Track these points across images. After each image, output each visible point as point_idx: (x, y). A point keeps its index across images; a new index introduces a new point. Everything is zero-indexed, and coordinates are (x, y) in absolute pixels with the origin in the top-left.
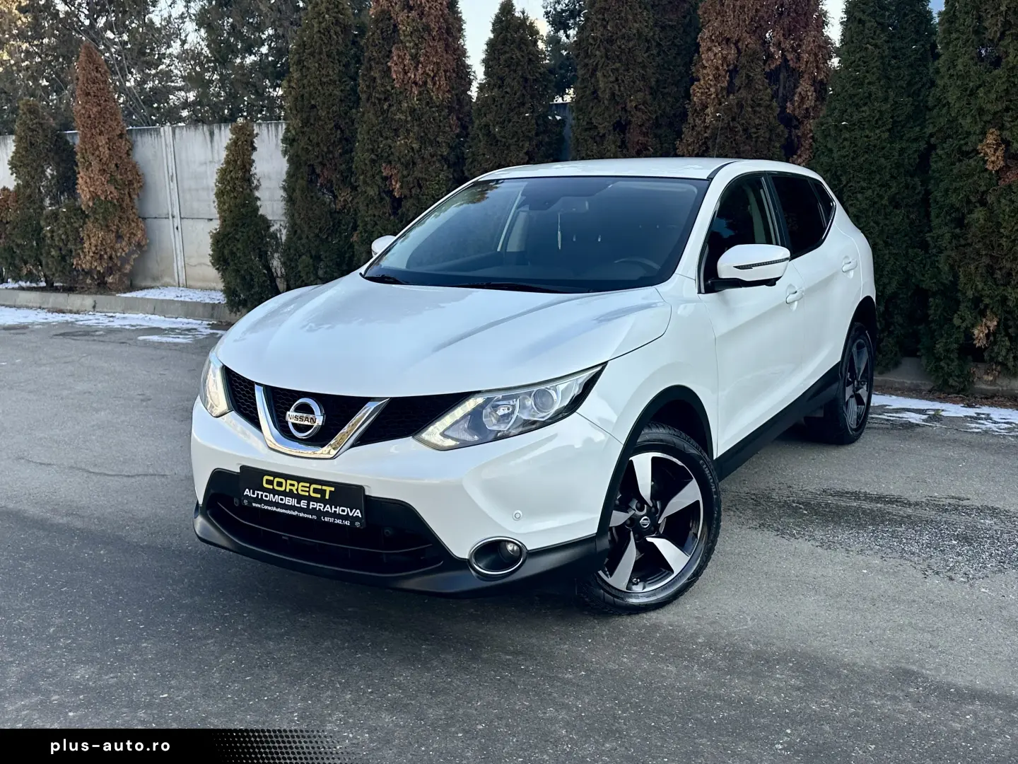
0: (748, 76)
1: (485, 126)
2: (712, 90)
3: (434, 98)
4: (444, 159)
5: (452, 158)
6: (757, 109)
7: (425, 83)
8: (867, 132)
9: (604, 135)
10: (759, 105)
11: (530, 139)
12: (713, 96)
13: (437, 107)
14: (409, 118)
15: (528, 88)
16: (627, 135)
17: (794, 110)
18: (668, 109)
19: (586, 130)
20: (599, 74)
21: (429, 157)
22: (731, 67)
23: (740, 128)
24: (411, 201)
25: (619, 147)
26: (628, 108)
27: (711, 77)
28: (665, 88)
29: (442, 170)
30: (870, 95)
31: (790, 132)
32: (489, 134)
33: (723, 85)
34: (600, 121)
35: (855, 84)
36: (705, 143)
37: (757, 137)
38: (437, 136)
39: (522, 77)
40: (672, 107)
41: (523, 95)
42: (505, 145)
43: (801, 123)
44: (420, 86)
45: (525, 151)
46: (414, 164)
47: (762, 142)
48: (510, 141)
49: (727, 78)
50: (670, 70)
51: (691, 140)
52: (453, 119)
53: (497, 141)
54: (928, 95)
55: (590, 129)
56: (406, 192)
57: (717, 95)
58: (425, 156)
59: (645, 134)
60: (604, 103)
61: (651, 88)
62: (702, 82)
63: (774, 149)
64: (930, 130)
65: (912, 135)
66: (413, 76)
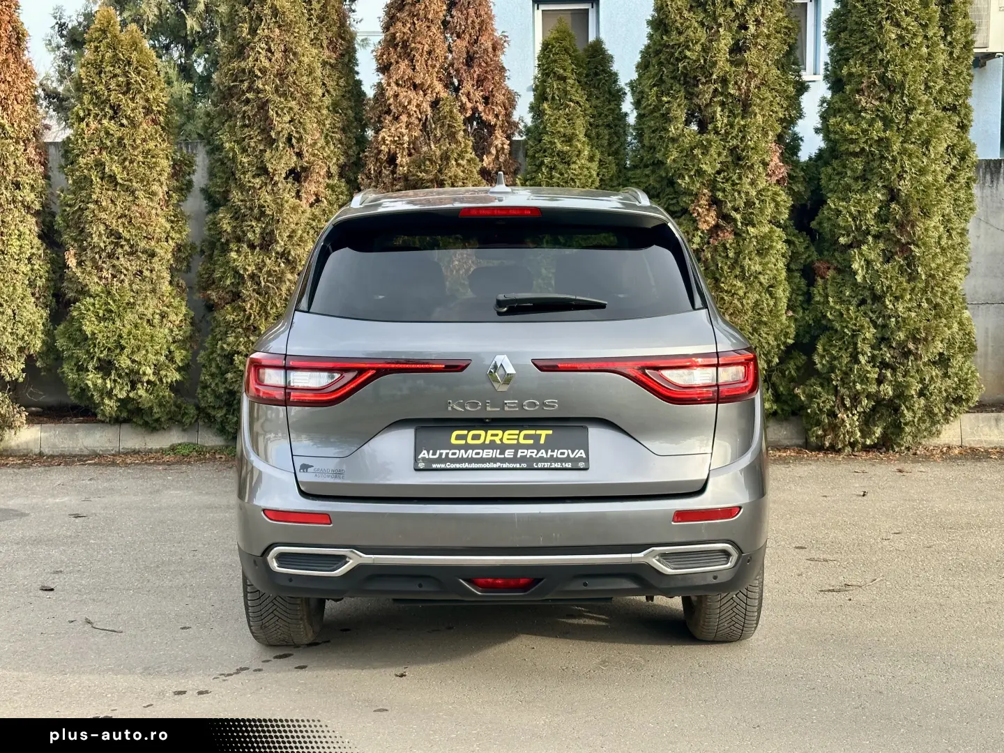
0: (450, 126)
2: (406, 138)
10: (463, 158)
12: (406, 146)
16: (303, 184)
22: (423, 115)
57: (409, 145)
62: (392, 128)
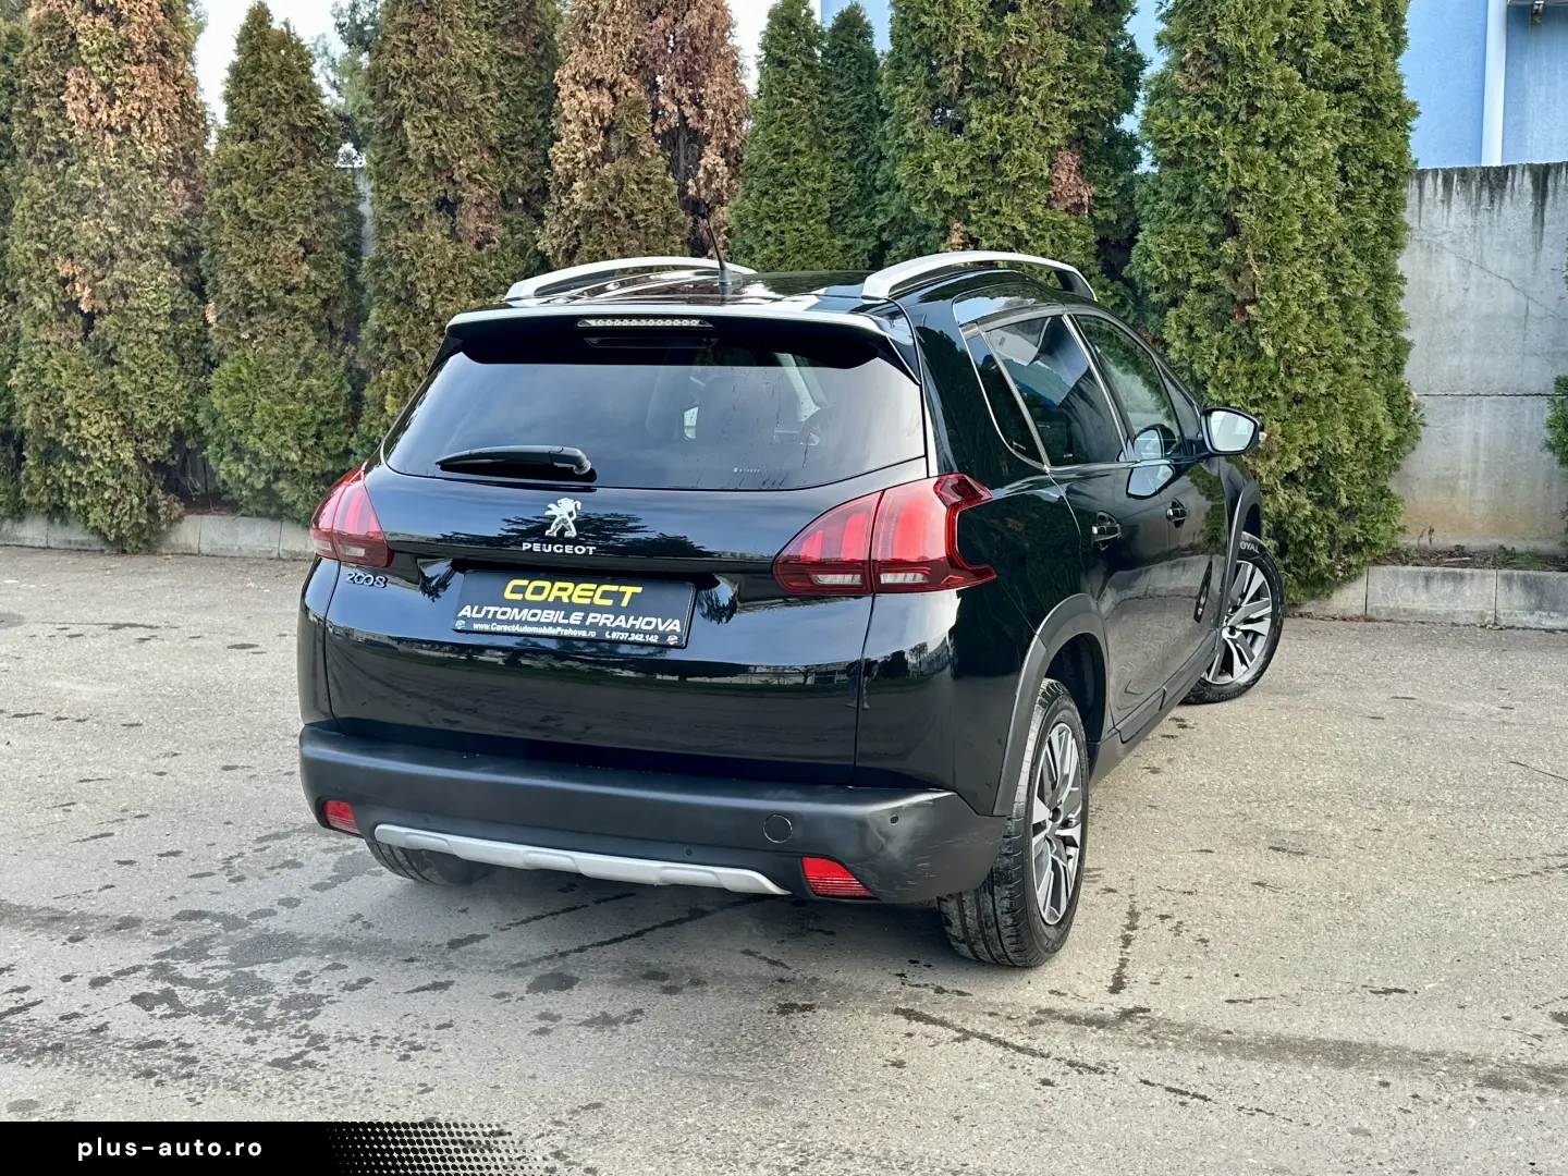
0: (628, 138)
1: (230, 198)
2: (581, 155)
3: (144, 153)
4: (168, 252)
5: (178, 248)
6: (645, 186)
7: (127, 129)
8: (797, 224)
9: (422, 217)
10: (647, 181)
11: (307, 220)
12: (581, 166)
13: (149, 167)
14: (101, 185)
15: (299, 141)
16: (458, 219)
17: (698, 191)
18: (519, 182)
19: (392, 209)
20: (407, 124)
21: (138, 248)
22: (606, 123)
23: (620, 213)
24: (110, 318)
25: (448, 236)
26: (457, 177)
27: (577, 136)
28: (512, 150)
29: (162, 269)
30: (798, 170)
31: (696, 221)
32: (236, 211)
33: (595, 149)
34: (415, 195)
35: (777, 154)
36: (577, 234)
37: (647, 227)
38: (151, 214)
39: (288, 123)
40: (525, 179)
41: (291, 151)
42: (263, 228)
43: (711, 210)
44: (118, 134)
45: (298, 239)
46: (112, 256)
47: (654, 234)
48: (271, 222)
49: (601, 139)
50: (519, 122)
51: (556, 228)
52: (178, 186)
53: (252, 222)
54: (875, 171)
55: (400, 207)
56: (102, 304)
57: (588, 164)
58: (131, 246)
59: (489, 219)
60: (416, 169)
61: (491, 148)
62: (564, 142)
63: (673, 246)
64: (879, 221)
65: (856, 228)
66: (105, 118)
